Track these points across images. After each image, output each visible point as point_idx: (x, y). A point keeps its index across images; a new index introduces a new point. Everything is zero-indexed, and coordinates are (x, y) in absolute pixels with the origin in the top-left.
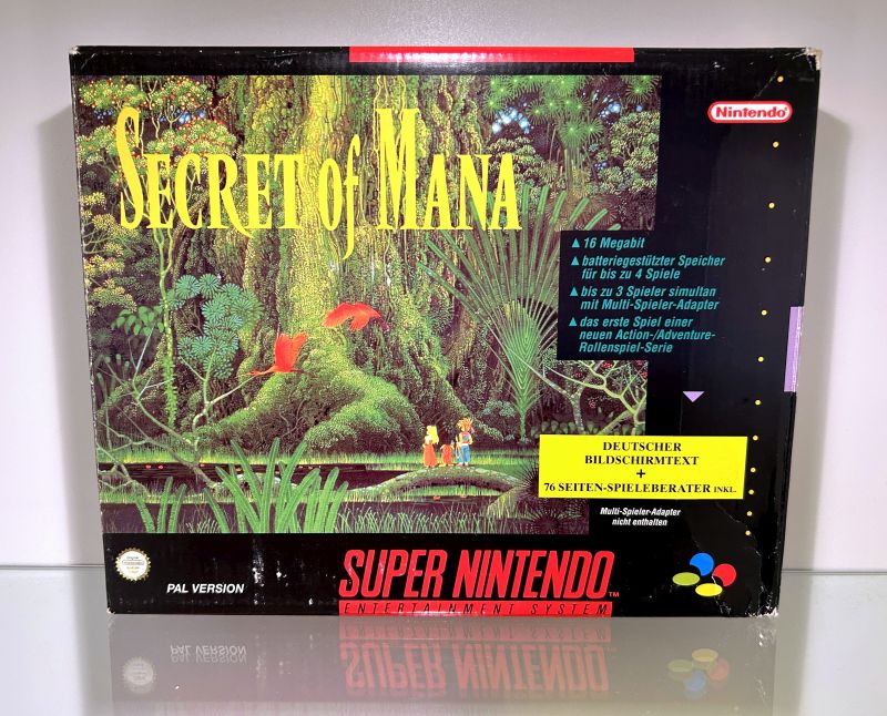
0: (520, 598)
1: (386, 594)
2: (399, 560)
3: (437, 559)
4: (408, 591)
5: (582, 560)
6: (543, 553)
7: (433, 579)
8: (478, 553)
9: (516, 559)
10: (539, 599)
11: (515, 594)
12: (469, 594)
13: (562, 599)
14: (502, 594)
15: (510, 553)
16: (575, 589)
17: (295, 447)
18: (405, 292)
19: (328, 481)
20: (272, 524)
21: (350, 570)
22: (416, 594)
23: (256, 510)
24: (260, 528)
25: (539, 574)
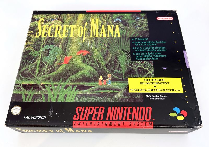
0: (126, 120)
1: (87, 119)
2: (91, 109)
3: (102, 109)
4: (93, 119)
5: (142, 109)
6: (132, 107)
7: (101, 115)
8: (113, 107)
9: (124, 109)
10: (131, 121)
11: (124, 119)
12: (111, 119)
13: (138, 121)
14: (120, 119)
15: (122, 108)
16: (141, 118)
17: (66, 80)
18: (95, 48)
19: (74, 89)
20: (57, 99)
21: (77, 112)
22: (95, 119)
23: (53, 96)
24: (54, 100)
25: (131, 113)
